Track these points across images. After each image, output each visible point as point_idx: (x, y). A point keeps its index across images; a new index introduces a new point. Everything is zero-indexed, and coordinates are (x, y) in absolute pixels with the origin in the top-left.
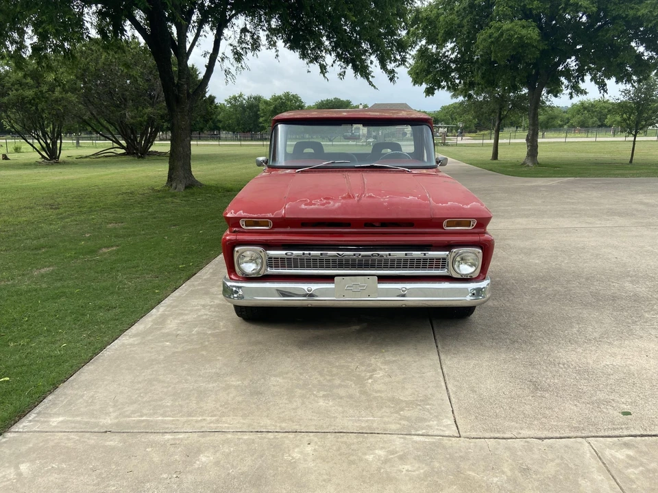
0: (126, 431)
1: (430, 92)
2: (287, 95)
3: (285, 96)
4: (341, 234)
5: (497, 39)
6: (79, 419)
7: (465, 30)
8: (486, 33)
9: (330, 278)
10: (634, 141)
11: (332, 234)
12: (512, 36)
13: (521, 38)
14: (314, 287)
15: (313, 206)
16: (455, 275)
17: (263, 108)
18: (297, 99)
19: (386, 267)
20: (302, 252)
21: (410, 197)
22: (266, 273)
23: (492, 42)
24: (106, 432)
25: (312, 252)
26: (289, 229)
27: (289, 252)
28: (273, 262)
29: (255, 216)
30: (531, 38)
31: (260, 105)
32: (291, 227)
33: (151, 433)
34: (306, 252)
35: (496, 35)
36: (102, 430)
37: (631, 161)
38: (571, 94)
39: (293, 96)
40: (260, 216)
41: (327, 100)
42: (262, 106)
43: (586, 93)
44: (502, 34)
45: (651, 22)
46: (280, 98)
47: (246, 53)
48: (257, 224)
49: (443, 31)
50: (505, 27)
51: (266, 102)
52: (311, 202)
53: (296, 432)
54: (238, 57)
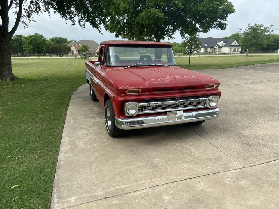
0: (115, 195)
1: (117, 36)
2: (37, 34)
3: (36, 35)
4: (170, 94)
5: (149, 16)
6: (83, 196)
7: (131, 10)
8: (144, 13)
9: (165, 113)
10: (190, 57)
11: (166, 94)
12: (155, 15)
13: (158, 16)
14: (160, 117)
15: (158, 82)
16: (210, 107)
17: (24, 40)
18: (42, 37)
19: (187, 106)
20: (154, 103)
21: (193, 77)
22: (139, 114)
23: (147, 17)
24: (105, 198)
25: (158, 102)
26: (147, 93)
27: (148, 103)
28: (141, 108)
29: (134, 88)
30: (162, 17)
31: (22, 39)
32: (148, 92)
33: (128, 193)
34: (155, 103)
35: (148, 14)
36: (103, 198)
37: (189, 64)
38: (169, 39)
39: (40, 35)
40: (136, 88)
41: (55, 38)
42: (23, 40)
43: (174, 38)
44: (151, 14)
45: (203, 12)
46: (33, 36)
47: (33, 13)
48: (133, 91)
49: (122, 10)
50: (152, 11)
51: (25, 38)
52: (156, 80)
53: (188, 179)
54: (29, 15)
